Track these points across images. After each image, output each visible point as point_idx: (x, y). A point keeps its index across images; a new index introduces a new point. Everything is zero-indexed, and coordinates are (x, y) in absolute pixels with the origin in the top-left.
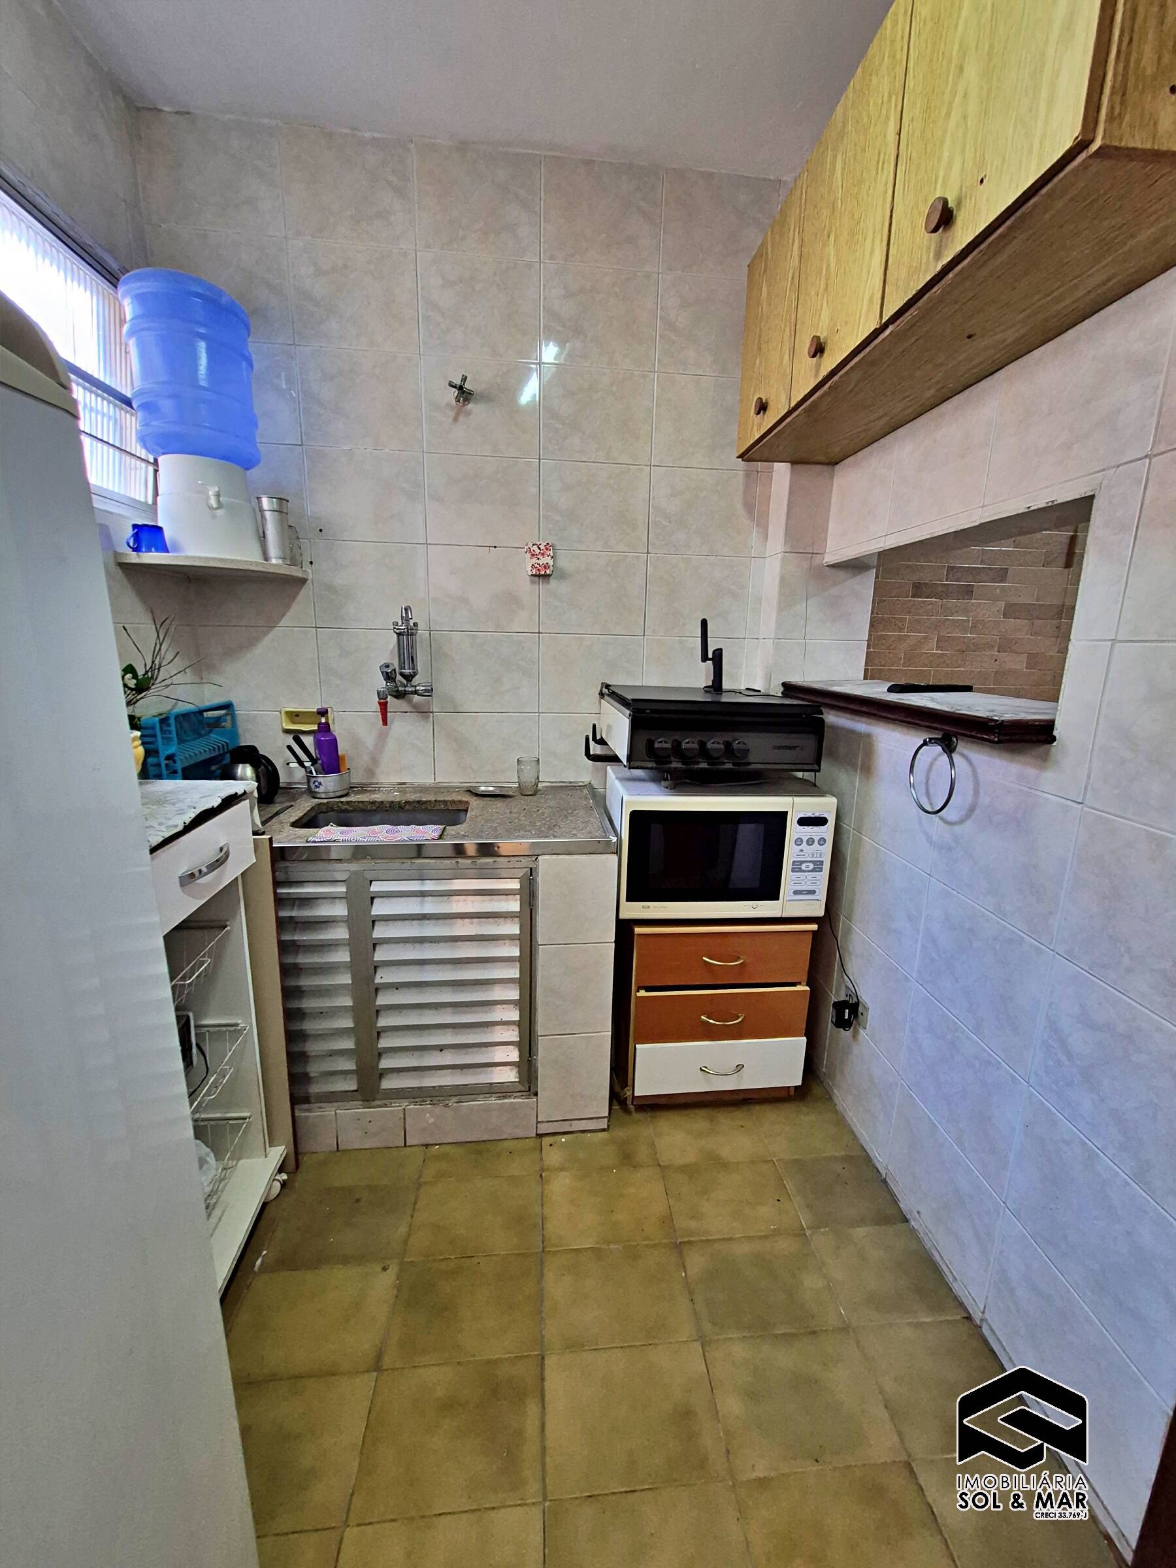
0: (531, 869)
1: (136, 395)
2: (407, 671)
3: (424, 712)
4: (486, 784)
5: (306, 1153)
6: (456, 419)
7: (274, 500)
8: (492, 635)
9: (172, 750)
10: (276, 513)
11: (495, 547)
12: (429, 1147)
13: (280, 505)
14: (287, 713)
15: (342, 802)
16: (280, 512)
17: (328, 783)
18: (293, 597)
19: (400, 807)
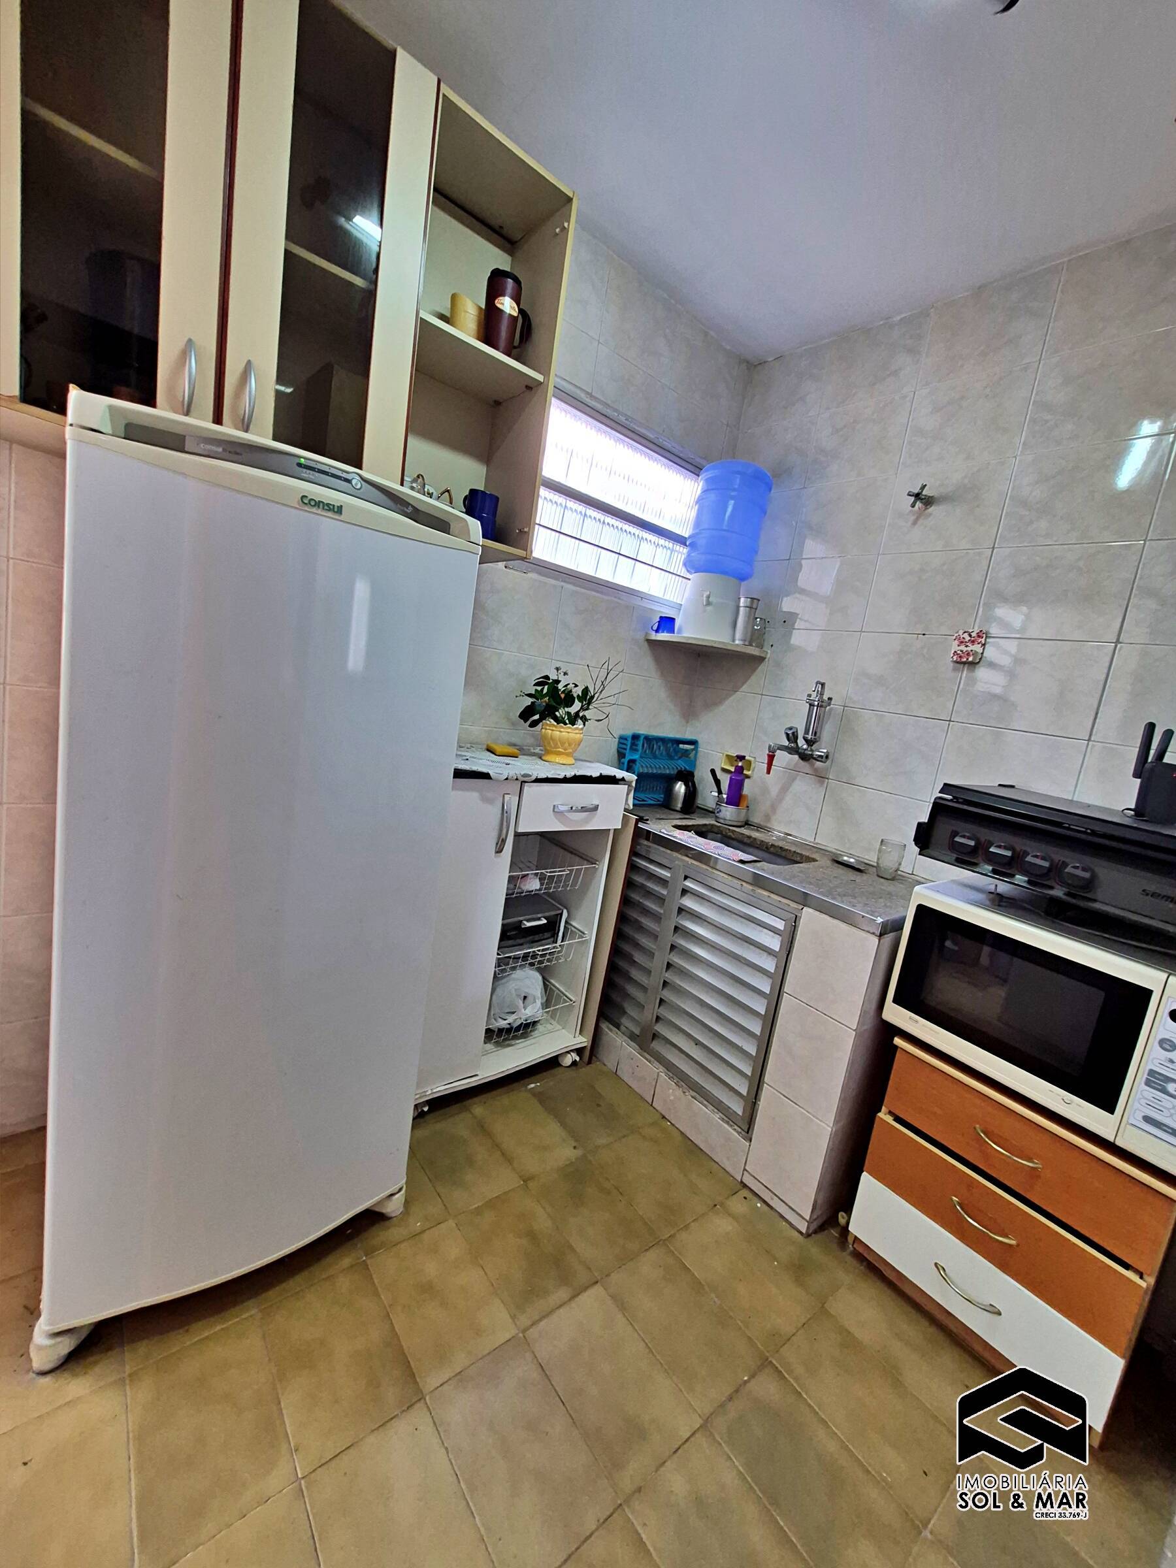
0: (796, 916)
1: (690, 537)
2: (809, 737)
3: (821, 777)
4: (851, 856)
5: (599, 1061)
6: (915, 523)
7: (749, 599)
8: (900, 717)
9: (636, 757)
10: (748, 608)
11: (924, 634)
12: (664, 1119)
13: (752, 603)
14: (727, 756)
15: (729, 829)
16: (751, 608)
17: (728, 813)
18: (754, 670)
19: (767, 848)
